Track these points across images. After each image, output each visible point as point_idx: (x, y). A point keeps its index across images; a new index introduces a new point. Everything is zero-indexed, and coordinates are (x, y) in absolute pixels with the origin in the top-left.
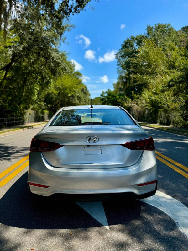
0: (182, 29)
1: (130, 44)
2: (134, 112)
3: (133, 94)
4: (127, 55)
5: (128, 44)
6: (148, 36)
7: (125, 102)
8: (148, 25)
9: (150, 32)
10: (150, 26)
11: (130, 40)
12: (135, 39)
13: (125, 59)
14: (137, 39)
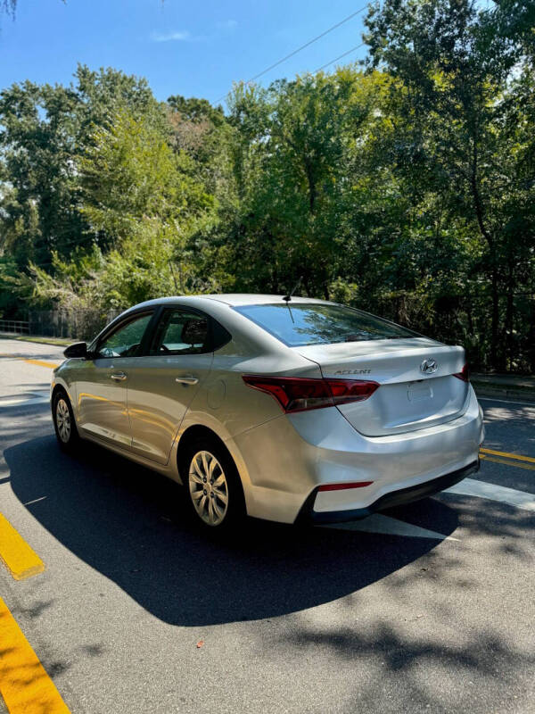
0: (169, 100)
1: (22, 104)
2: (68, 315)
3: (56, 261)
4: (16, 137)
5: (18, 104)
6: (83, 96)
7: (37, 284)
8: (79, 64)
9: (87, 85)
10: (86, 69)
11: (23, 94)
12: (37, 93)
13: (6, 148)
14: (45, 96)
